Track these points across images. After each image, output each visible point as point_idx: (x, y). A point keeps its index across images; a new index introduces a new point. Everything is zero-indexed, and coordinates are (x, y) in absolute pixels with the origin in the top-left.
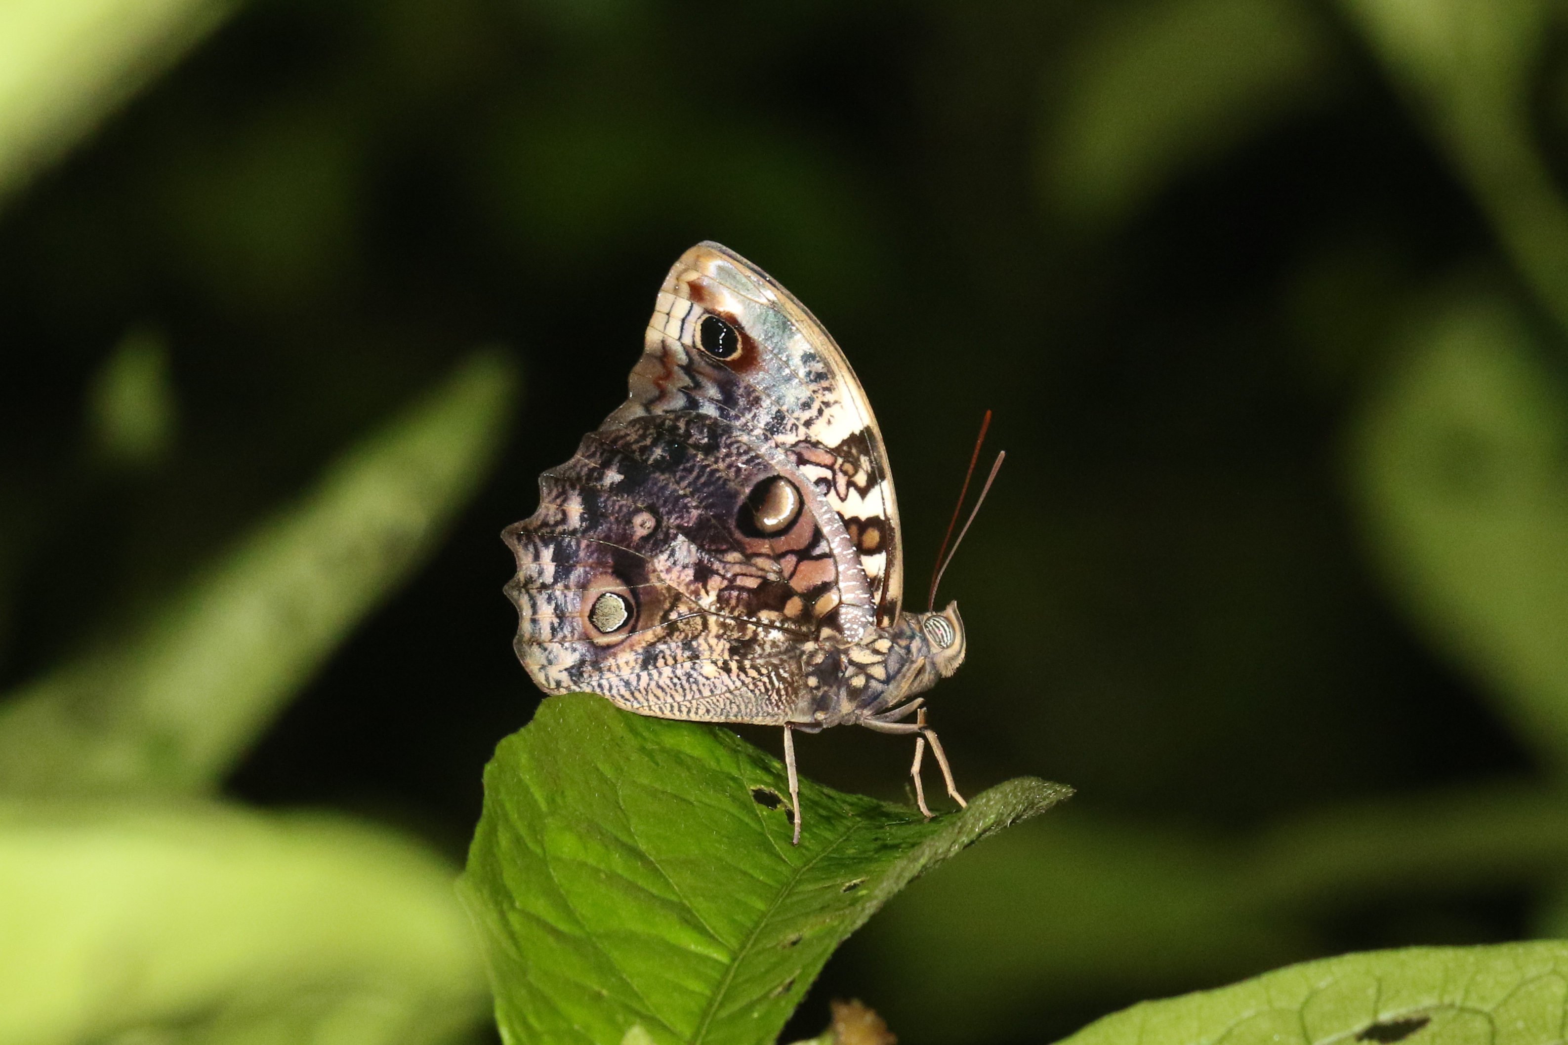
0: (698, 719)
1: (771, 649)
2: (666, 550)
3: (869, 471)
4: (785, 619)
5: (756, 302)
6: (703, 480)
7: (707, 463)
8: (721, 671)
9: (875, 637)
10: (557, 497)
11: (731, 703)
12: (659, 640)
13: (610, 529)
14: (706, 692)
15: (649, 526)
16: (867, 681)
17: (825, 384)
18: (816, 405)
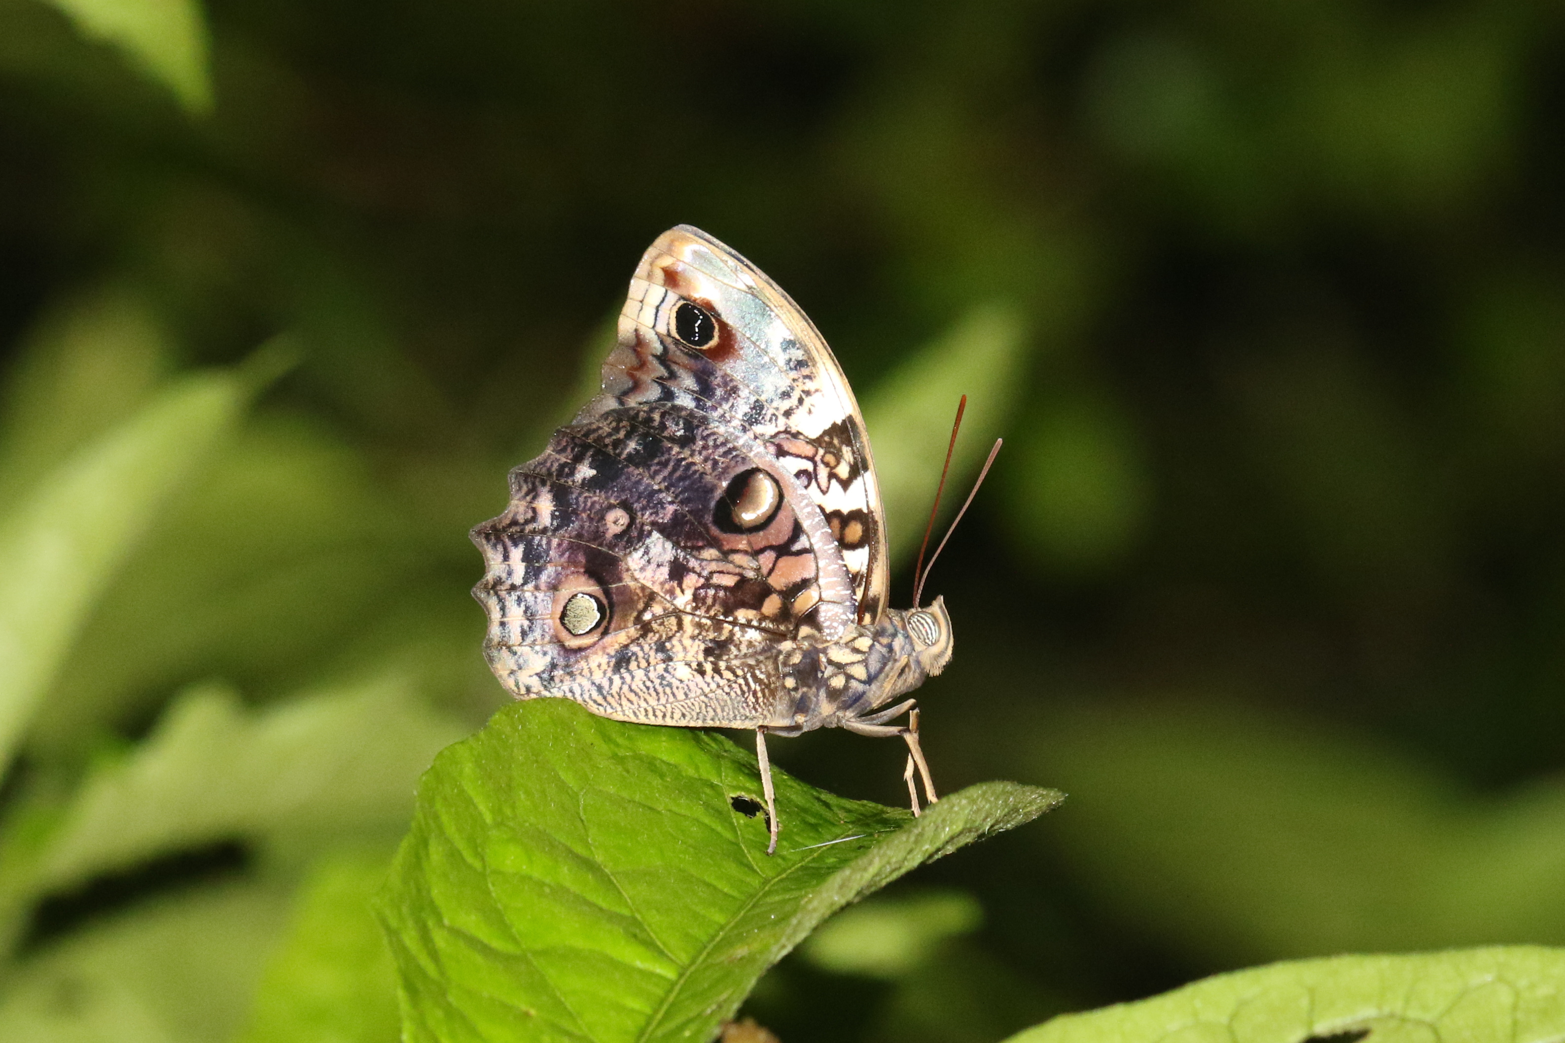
0: (673, 723)
1: (748, 649)
2: (640, 547)
3: (852, 463)
4: (763, 618)
5: (734, 288)
6: (678, 474)
7: (683, 456)
8: (695, 673)
9: (855, 635)
10: (527, 494)
11: (706, 706)
12: (633, 641)
13: (582, 527)
14: (681, 696)
15: (622, 523)
16: (847, 681)
17: (805, 371)
18: (796, 395)
